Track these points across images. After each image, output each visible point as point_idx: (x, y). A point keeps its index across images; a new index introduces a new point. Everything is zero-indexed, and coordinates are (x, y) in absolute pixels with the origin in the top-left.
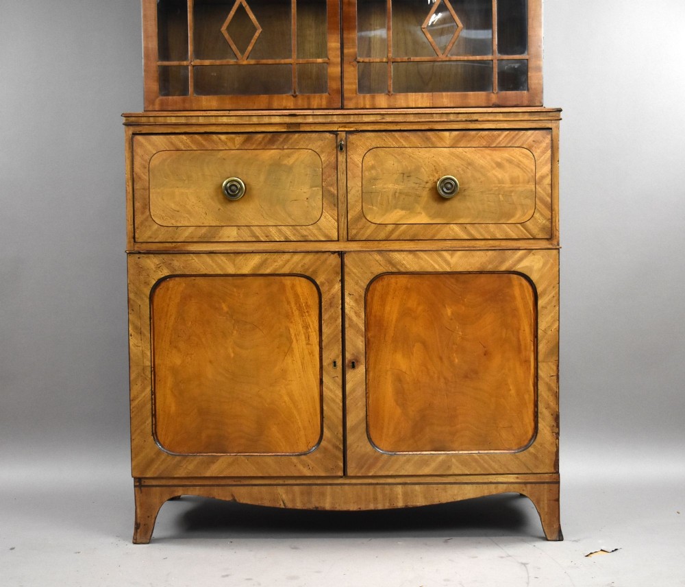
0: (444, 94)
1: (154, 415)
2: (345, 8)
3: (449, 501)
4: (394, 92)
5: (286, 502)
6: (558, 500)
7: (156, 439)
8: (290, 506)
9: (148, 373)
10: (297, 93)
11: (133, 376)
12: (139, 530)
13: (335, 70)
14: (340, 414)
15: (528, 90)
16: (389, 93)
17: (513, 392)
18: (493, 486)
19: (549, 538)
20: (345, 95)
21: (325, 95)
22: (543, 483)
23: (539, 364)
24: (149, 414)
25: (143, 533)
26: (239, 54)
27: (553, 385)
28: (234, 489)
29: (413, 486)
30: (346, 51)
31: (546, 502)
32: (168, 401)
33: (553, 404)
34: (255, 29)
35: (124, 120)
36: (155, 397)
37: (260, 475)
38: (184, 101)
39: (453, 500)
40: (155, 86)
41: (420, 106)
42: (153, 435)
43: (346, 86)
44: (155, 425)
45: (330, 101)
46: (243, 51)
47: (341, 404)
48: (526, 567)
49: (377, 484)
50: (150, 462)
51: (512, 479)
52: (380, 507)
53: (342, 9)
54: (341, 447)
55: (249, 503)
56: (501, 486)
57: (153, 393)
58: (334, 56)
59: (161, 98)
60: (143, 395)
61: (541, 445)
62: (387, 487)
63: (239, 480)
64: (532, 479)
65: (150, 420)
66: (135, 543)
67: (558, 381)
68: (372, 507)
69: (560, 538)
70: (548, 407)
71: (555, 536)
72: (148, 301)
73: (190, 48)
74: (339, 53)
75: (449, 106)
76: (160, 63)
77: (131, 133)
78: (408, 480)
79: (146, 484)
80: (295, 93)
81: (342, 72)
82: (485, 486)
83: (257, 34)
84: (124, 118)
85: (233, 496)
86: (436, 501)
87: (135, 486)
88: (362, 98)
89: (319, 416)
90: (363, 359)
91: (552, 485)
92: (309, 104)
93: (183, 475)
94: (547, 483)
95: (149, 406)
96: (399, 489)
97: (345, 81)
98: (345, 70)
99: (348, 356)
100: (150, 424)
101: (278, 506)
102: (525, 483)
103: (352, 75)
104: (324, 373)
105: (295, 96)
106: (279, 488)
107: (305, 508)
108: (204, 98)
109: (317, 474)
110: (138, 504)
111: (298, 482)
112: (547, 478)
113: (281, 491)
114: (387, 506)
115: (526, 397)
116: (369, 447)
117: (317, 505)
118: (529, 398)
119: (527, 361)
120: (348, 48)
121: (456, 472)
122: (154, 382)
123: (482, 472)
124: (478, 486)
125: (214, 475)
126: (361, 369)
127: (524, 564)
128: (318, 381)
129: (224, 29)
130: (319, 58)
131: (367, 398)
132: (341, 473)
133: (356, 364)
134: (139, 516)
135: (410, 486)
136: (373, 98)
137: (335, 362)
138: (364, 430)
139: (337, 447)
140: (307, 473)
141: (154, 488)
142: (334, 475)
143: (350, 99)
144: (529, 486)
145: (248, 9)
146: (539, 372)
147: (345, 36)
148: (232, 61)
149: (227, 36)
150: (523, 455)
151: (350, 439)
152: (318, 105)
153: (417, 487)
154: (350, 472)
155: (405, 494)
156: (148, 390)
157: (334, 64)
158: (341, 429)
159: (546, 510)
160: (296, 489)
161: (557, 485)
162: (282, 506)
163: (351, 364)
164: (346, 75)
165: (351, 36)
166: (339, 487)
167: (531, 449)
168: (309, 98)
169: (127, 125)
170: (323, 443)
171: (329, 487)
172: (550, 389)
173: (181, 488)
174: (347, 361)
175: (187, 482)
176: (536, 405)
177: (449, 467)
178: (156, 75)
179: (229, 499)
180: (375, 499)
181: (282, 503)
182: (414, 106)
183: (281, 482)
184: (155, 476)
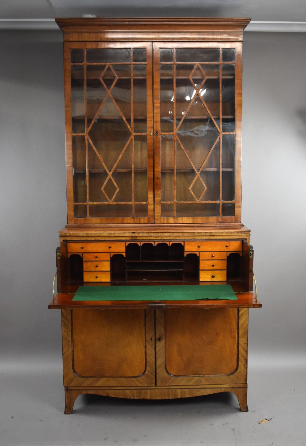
0: (198, 217)
1: (73, 360)
2: (156, 180)
3: (200, 395)
4: (177, 216)
5: (130, 396)
6: (246, 395)
7: (74, 371)
8: (132, 398)
9: (70, 343)
10: (135, 217)
11: (64, 344)
12: (67, 408)
13: (151, 207)
14: (154, 360)
15: (235, 216)
16: (174, 217)
17: (228, 350)
18: (219, 389)
19: (242, 411)
20: (156, 218)
21: (147, 217)
22: (241, 388)
23: (239, 339)
24: (71, 360)
25: (69, 410)
26: (109, 200)
27: (245, 347)
28: (108, 391)
29: (185, 390)
30: (156, 199)
31: (241, 395)
32: (79, 355)
33: (245, 355)
34: (116, 189)
35: (59, 234)
36: (73, 353)
37: (119, 386)
38: (85, 220)
39: (202, 395)
40: (72, 213)
41: (188, 223)
42: (73, 369)
43: (156, 214)
44: (73, 365)
45: (149, 220)
46: (111, 199)
47: (154, 356)
48: (234, 432)
49: (170, 389)
50: (72, 380)
51: (227, 386)
52: (171, 398)
53: (154, 180)
54: (154, 374)
55: (114, 396)
56: (222, 389)
57: (73, 351)
58: (151, 200)
59: (75, 218)
60: (68, 352)
61: (240, 372)
62: (173, 390)
63: (110, 388)
64: (236, 386)
65: (71, 362)
66: (65, 414)
67: (247, 346)
68: (167, 398)
69: (247, 410)
70: (243, 356)
71: (245, 410)
72: (70, 312)
73: (88, 197)
74: (153, 199)
75: (200, 223)
76: (74, 203)
77: (62, 240)
78: (183, 387)
79: (70, 389)
80: (133, 216)
81: (154, 208)
82: (216, 389)
83: (117, 191)
84: (60, 234)
85: (107, 394)
86: (195, 396)
87: (65, 390)
88: (163, 219)
89: (145, 360)
90: (164, 337)
91: (244, 388)
92: (140, 221)
93: (86, 386)
94: (242, 388)
95: (71, 357)
96: (179, 391)
97: (155, 212)
98: (155, 207)
99: (157, 336)
100: (72, 364)
101: (126, 398)
102: (233, 388)
103: (158, 208)
104: (147, 343)
105: (133, 218)
106: (127, 390)
107: (138, 399)
108: (94, 218)
109: (143, 385)
110: (66, 398)
111: (135, 388)
112: (242, 386)
113: (128, 391)
114: (174, 398)
115: (234, 352)
116: (166, 374)
117: (144, 397)
118: (235, 352)
119: (235, 337)
120: (157, 198)
121: (203, 384)
122: (73, 346)
123: (214, 384)
124: (212, 389)
125: (99, 386)
126: (163, 341)
127: (234, 430)
128: (144, 346)
129: (102, 189)
130: (144, 202)
131: (165, 353)
132: (154, 385)
133: (160, 339)
134: (67, 402)
135: (183, 389)
136: (168, 219)
137: (152, 338)
138: (164, 367)
139: (152, 374)
140: (140, 385)
141: (73, 391)
142: (151, 385)
143: (158, 219)
144: (234, 389)
145: (113, 180)
146: (240, 342)
147: (155, 192)
148: (106, 203)
149: (104, 192)
150: (232, 377)
151: (158, 371)
152: (143, 222)
153: (187, 390)
154: (158, 384)
155: (182, 393)
156: (71, 350)
157: (151, 204)
158: (154, 366)
159: (241, 399)
160: (135, 391)
161: (246, 389)
162: (129, 398)
163: (159, 339)
164: (156, 209)
165: (158, 192)
166: (153, 390)
167: (236, 374)
168: (140, 219)
169: (61, 236)
170: (146, 372)
171: (149, 390)
172: (244, 349)
173: (85, 391)
174: (157, 338)
175: (87, 388)
176: (238, 356)
177: (200, 382)
178: (73, 208)
179: (106, 395)
180: (169, 395)
181: (128, 397)
182: (185, 223)
183: (128, 388)
184: (74, 386)
